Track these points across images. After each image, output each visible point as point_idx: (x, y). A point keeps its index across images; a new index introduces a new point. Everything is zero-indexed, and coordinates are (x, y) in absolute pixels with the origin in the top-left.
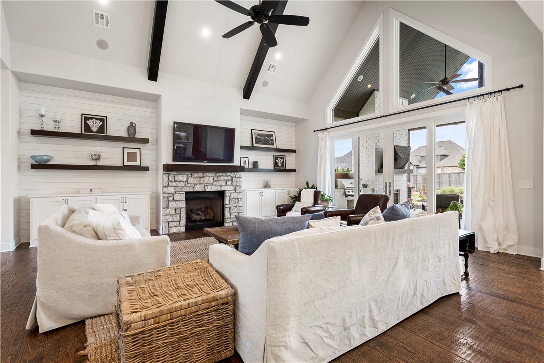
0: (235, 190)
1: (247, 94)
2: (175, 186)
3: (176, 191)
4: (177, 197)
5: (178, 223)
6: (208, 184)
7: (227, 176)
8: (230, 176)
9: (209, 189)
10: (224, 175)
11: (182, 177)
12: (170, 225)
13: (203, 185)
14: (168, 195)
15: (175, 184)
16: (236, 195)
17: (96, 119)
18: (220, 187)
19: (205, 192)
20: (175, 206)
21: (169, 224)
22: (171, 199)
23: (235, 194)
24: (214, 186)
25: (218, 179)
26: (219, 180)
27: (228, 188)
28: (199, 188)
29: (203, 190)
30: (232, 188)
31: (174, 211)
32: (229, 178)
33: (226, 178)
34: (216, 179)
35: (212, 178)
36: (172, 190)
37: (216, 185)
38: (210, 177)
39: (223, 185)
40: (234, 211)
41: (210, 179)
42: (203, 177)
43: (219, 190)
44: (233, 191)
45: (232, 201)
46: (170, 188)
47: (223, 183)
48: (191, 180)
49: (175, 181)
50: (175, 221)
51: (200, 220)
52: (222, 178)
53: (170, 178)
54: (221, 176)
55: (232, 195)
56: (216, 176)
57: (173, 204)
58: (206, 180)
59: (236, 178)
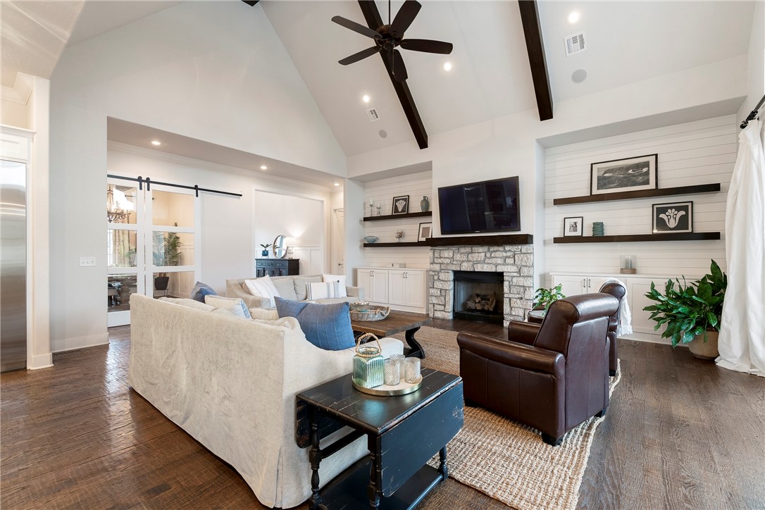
0: (519, 272)
1: (546, 112)
2: (441, 264)
3: (441, 270)
4: (442, 276)
5: (443, 307)
6: (478, 262)
7: (506, 251)
8: (510, 251)
9: (479, 268)
10: (501, 249)
11: (447, 253)
12: (435, 308)
13: (471, 263)
14: (434, 273)
15: (440, 261)
16: (521, 281)
17: (402, 199)
18: (494, 266)
19: (474, 272)
20: (440, 286)
21: (434, 306)
22: (436, 278)
23: (518, 279)
24: (485, 266)
25: (492, 255)
26: (493, 257)
27: (508, 269)
28: (466, 267)
29: (472, 270)
30: (514, 269)
31: (439, 292)
32: (509, 254)
33: (505, 254)
34: (488, 255)
35: (483, 254)
36: (437, 267)
37: (488, 263)
38: (480, 253)
39: (499, 264)
40: (516, 305)
41: (480, 255)
42: (472, 253)
43: (494, 270)
44: (515, 274)
45: (514, 290)
46: (435, 265)
47: (499, 261)
48: (458, 257)
49: (441, 258)
50: (440, 305)
51: (476, 310)
52: (498, 254)
53: (436, 254)
54: (497, 251)
55: (514, 280)
56: (489, 251)
57: (438, 285)
58: (475, 257)
59: (521, 253)
